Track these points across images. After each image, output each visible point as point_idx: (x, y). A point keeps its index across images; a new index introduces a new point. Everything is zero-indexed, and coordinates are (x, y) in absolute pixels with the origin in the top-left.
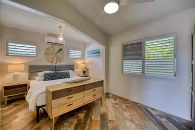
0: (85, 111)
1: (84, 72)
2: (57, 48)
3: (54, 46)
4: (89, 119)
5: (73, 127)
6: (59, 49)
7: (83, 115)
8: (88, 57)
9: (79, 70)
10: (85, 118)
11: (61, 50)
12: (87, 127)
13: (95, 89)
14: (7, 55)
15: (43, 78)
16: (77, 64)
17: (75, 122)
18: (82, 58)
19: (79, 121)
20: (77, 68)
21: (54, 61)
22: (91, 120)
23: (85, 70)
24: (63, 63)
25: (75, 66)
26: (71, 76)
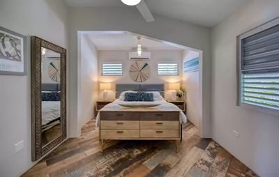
0: (145, 150)
1: (179, 96)
2: (141, 64)
3: (138, 62)
4: (139, 162)
5: (118, 159)
6: (143, 65)
7: (139, 152)
8: (185, 71)
9: (171, 92)
10: (137, 157)
11: (146, 65)
12: (128, 169)
13: (161, 122)
14: (102, 75)
15: (124, 98)
16: (168, 83)
17: (123, 156)
18: (178, 74)
19: (129, 156)
20: (168, 89)
21: (139, 79)
22: (141, 164)
23: (180, 92)
24: (148, 82)
25: (165, 86)
26: (154, 99)
